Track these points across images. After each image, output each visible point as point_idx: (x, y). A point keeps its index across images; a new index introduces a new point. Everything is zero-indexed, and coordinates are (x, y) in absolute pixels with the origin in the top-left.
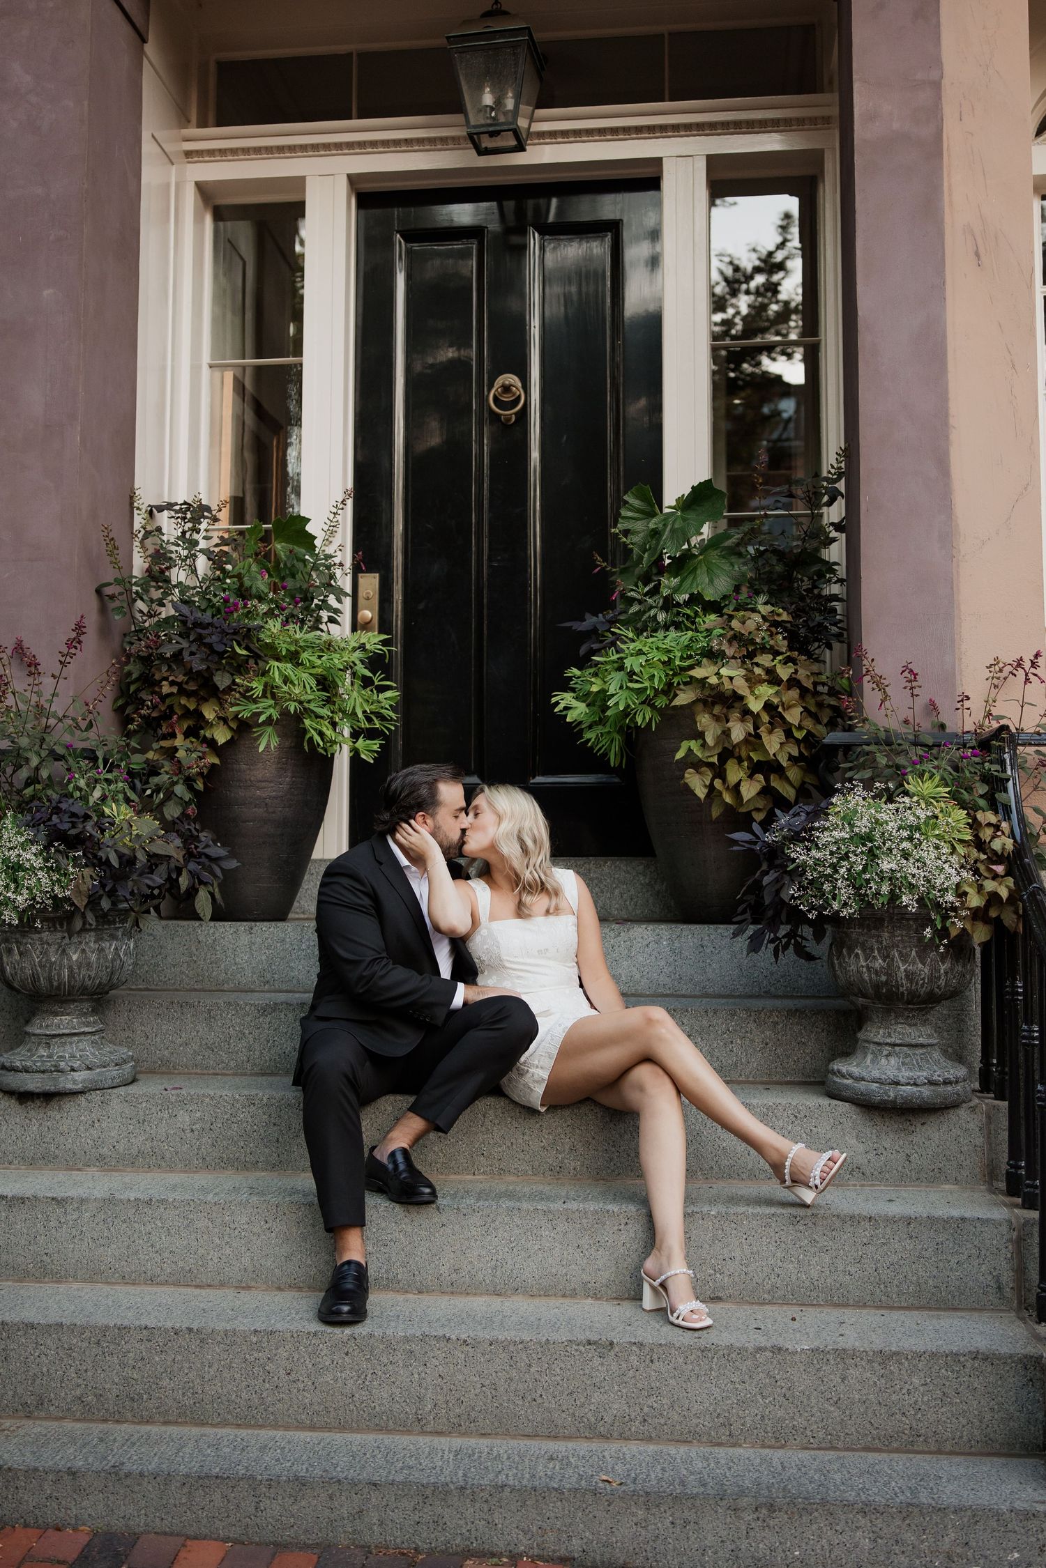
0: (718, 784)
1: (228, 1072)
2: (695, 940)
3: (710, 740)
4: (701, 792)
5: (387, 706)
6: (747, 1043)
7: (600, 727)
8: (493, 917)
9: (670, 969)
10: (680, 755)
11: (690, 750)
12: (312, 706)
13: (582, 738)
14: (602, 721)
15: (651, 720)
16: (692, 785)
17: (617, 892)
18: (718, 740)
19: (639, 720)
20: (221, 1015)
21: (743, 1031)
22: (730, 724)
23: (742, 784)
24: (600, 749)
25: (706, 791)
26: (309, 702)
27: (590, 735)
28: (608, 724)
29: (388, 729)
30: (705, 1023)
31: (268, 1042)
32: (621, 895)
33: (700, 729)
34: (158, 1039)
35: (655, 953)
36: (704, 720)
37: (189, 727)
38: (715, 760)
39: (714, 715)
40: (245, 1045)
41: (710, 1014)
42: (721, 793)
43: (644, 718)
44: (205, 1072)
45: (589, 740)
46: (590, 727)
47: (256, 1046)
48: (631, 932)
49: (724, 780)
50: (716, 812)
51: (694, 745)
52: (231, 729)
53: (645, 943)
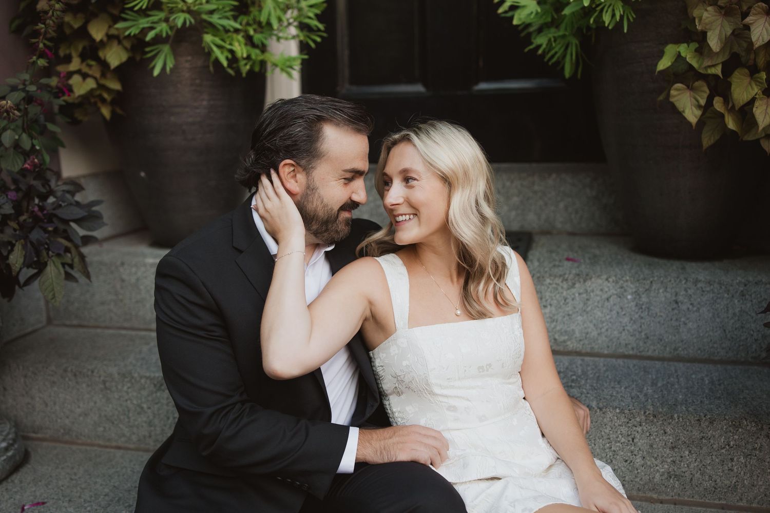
0: (718, 104)
1: (132, 446)
2: (668, 295)
3: (714, 42)
4: (692, 115)
5: (311, 15)
6: (754, 462)
7: (553, 30)
8: (414, 321)
9: (635, 327)
10: (664, 64)
11: (679, 55)
12: (215, 19)
13: (531, 43)
14: (554, 23)
15: (622, 17)
16: (680, 106)
17: (562, 205)
18: (727, 43)
19: (607, 18)
20: (116, 386)
21: (750, 447)
22: (749, 20)
23: (757, 104)
24: (553, 57)
25: (699, 113)
26: (211, 12)
27: (541, 40)
28: (563, 26)
29: (314, 41)
30: (696, 434)
31: (168, 418)
32: (566, 208)
33: (699, 28)
34: (57, 408)
35: (617, 308)
36: (705, 15)
37: (84, 48)
38: (718, 70)
39: (721, 7)
40: (145, 419)
41: (704, 424)
42: (722, 116)
43: (613, 15)
44: (107, 444)
45: (539, 47)
46: (540, 31)
47: (156, 421)
48: (588, 283)
49: (727, 97)
50: (707, 140)
51: (685, 51)
52: (126, 48)
53: (605, 296)
